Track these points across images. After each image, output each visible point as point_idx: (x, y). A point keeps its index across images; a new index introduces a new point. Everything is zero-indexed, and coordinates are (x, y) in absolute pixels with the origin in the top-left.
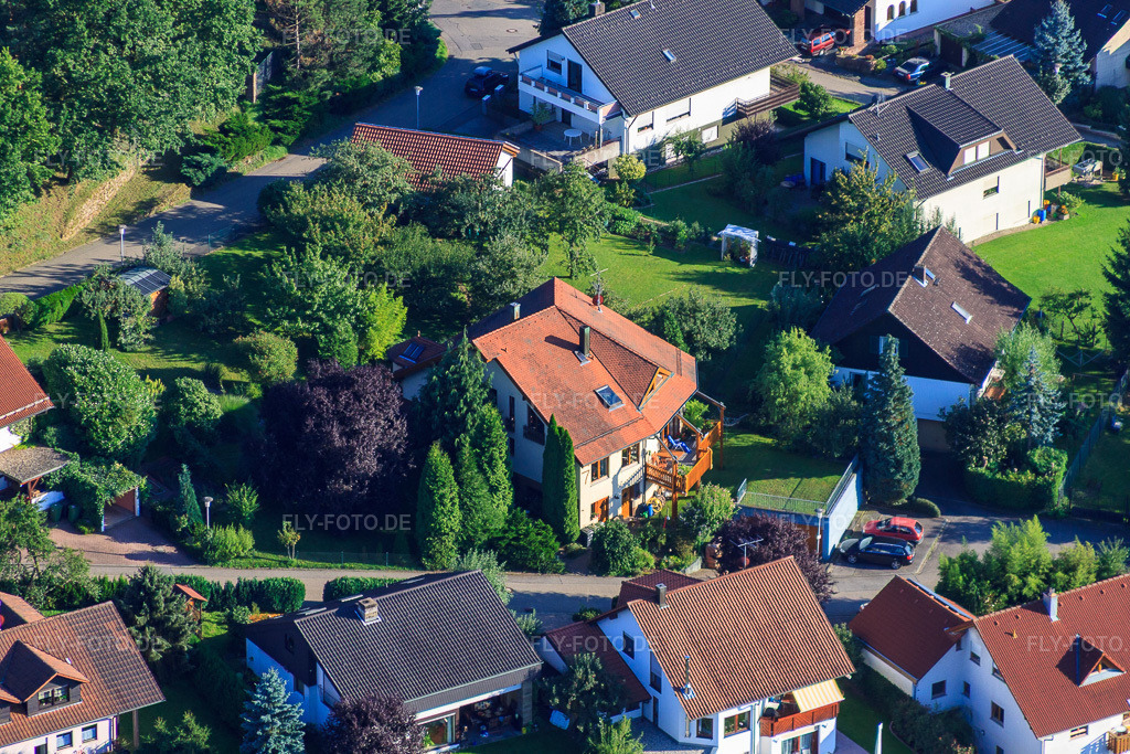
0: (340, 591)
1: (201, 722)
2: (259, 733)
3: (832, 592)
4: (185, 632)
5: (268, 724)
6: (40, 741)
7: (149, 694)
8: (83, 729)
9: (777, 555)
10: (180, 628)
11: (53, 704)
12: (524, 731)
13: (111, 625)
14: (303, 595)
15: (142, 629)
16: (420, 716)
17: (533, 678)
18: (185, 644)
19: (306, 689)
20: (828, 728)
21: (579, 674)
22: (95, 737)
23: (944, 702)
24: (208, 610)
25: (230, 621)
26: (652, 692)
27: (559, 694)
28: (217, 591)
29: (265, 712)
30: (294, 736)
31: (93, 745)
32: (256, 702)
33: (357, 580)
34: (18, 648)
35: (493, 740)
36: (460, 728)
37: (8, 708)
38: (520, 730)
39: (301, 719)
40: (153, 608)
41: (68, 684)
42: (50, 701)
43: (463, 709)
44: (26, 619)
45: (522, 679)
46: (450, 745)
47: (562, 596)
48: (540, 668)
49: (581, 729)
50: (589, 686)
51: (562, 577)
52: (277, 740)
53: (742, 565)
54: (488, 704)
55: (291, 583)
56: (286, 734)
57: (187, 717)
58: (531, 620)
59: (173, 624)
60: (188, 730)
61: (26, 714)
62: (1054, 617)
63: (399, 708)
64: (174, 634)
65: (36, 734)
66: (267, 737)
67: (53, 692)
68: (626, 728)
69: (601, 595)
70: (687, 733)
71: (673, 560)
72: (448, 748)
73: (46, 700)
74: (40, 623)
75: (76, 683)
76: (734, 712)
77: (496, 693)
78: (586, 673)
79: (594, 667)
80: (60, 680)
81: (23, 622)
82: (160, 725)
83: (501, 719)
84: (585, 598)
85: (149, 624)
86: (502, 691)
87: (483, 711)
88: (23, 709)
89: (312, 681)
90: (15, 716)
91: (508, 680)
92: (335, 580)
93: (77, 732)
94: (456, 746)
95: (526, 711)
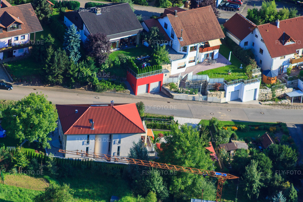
0: (89, 6)
1: (52, 37)
2: (68, 41)
3: (219, 16)
4: (49, 13)
5: (71, 39)
6: (10, 38)
7: (39, 28)
8: (21, 36)
9: (206, 5)
10: (48, 12)
11: (14, 29)
12: (137, 46)
13: (30, 9)
14: (79, 6)
15: (38, 11)
16: (111, 40)
17: (140, 32)
18: (48, 16)
19: (80, 30)
20: (217, 51)
21: (153, 32)
22: (24, 38)
23: (247, 47)
24: (54, 8)
25: (60, 11)
26: (171, 38)
27: (147, 37)
28: (57, 3)
29: (71, 35)
30: (77, 42)
31: (24, 41)
32: (68, 33)
33: (94, 3)
34: (5, 13)
35: (129, 48)
36: (120, 44)
37: (2, 29)
38: (136, 46)
39: (79, 38)
40: (41, 6)
41: (18, 24)
42: (13, 28)
43: (121, 39)
44: (8, 6)
45: (137, 32)
46: (117, 48)
47: (147, 12)
48: (142, 30)
49: (152, 47)
50: (155, 36)
51: (147, 7)
52: (73, 43)
53: (197, 7)
54: (128, 38)
55: (76, 2)
56: (76, 42)
57: (49, 35)
58: (140, 17)
59: (46, 10)
60: (49, 39)
61: (7, 31)
62: (278, 27)
63: (105, 37)
64: (46, 13)
65: (9, 36)
66: (70, 42)
67: (14, 26)
68: (164, 47)
69: (157, 12)
70: (180, 50)
71: (177, 4)
72: (116, 49)
73: (12, 28)
74: (11, 7)
75: (20, 24)
76: (193, 45)
77: (130, 36)
78: (155, 32)
79: (157, 31)
80: (16, 23)
81: (7, 6)
82: (42, 37)
83: (131, 42)
84: (153, 13)
85: (39, 10)
86: (132, 35)
87: (126, 40)
88: (6, 29)
89: (82, 28)
90: (4, 31)
91: (133, 33)
92: (88, 3)
93: (20, 37)
94: (118, 49)
95: (138, 41)
